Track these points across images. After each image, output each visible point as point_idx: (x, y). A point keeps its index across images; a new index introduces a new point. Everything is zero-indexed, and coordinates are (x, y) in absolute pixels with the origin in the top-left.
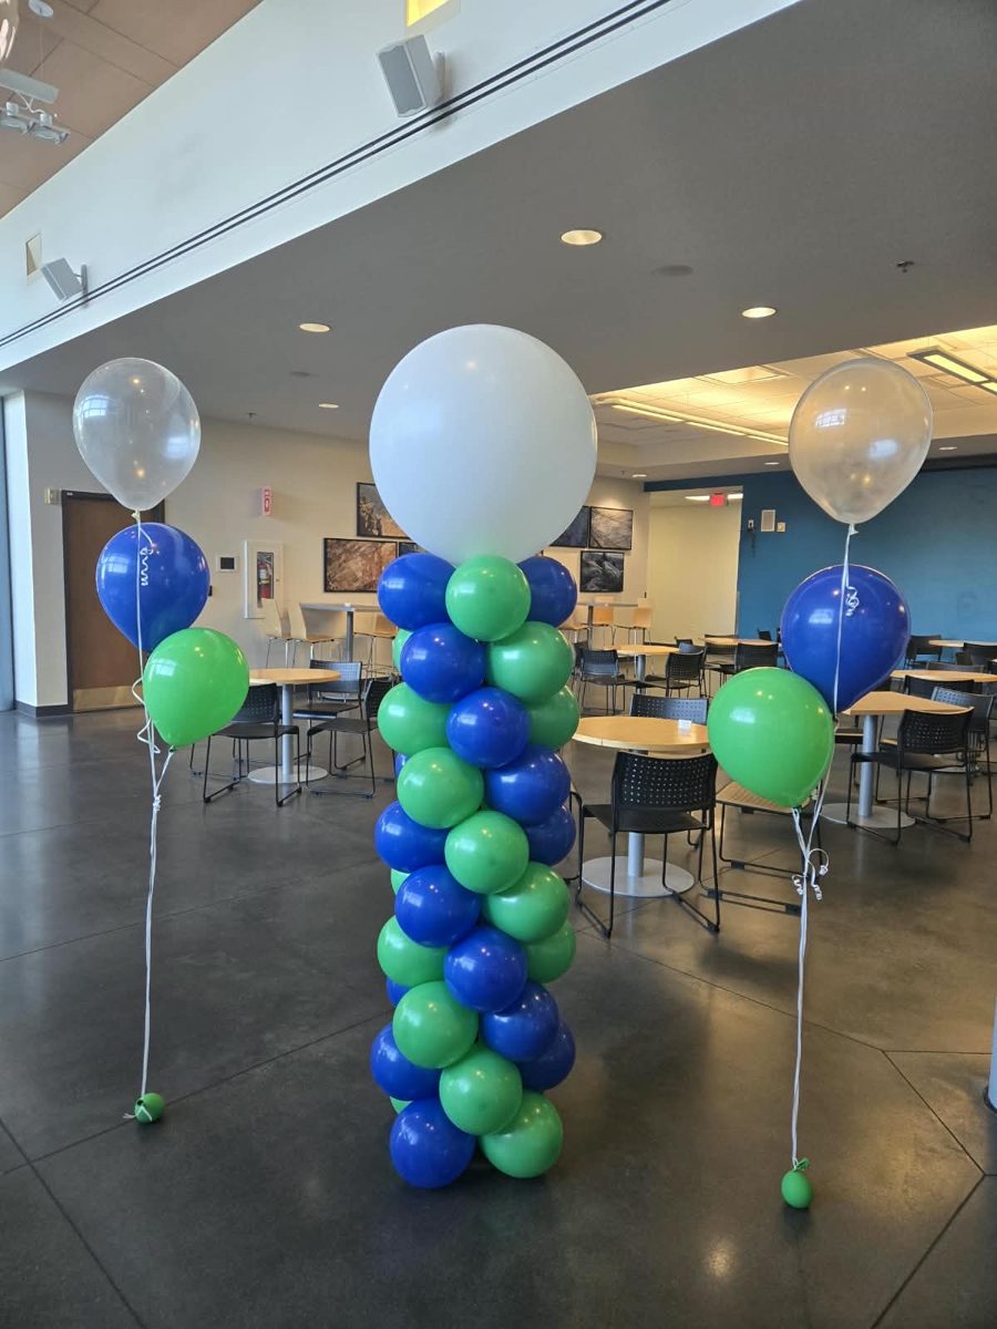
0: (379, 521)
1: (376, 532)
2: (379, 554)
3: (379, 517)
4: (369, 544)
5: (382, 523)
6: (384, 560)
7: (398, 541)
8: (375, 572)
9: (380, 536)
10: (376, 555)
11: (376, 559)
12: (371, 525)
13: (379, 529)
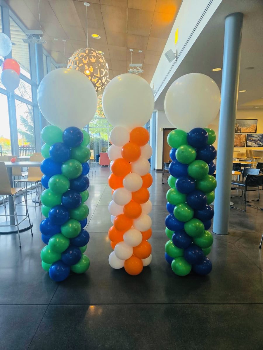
0: (240, 129)
1: (239, 132)
2: (240, 138)
3: (240, 128)
4: (237, 135)
5: (241, 129)
6: (241, 139)
7: (247, 134)
8: (238, 142)
9: (240, 133)
10: (239, 138)
11: (239, 139)
12: (238, 130)
13: (240, 131)
